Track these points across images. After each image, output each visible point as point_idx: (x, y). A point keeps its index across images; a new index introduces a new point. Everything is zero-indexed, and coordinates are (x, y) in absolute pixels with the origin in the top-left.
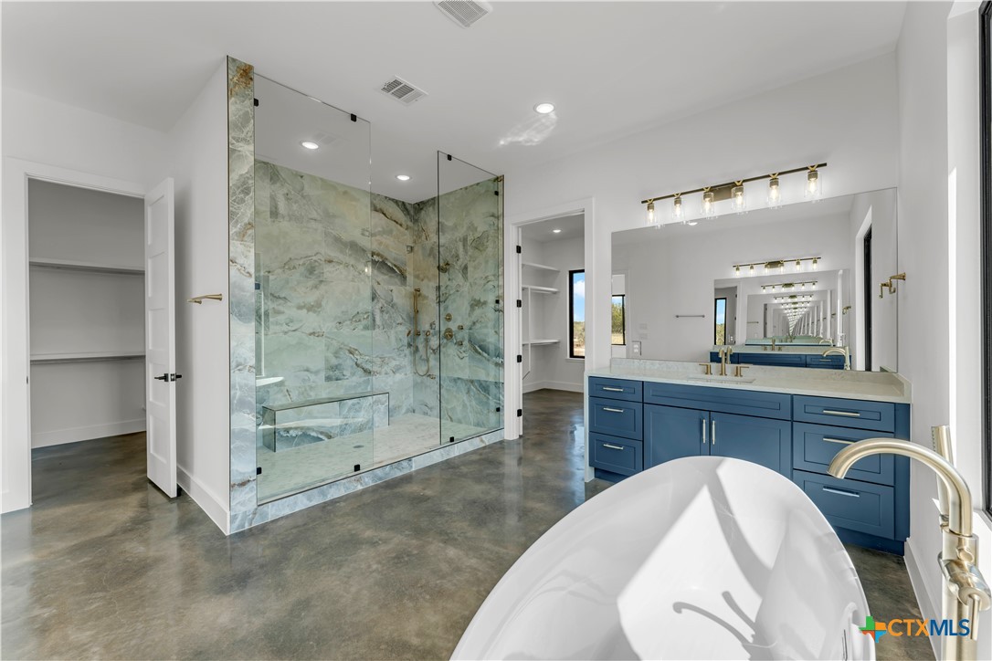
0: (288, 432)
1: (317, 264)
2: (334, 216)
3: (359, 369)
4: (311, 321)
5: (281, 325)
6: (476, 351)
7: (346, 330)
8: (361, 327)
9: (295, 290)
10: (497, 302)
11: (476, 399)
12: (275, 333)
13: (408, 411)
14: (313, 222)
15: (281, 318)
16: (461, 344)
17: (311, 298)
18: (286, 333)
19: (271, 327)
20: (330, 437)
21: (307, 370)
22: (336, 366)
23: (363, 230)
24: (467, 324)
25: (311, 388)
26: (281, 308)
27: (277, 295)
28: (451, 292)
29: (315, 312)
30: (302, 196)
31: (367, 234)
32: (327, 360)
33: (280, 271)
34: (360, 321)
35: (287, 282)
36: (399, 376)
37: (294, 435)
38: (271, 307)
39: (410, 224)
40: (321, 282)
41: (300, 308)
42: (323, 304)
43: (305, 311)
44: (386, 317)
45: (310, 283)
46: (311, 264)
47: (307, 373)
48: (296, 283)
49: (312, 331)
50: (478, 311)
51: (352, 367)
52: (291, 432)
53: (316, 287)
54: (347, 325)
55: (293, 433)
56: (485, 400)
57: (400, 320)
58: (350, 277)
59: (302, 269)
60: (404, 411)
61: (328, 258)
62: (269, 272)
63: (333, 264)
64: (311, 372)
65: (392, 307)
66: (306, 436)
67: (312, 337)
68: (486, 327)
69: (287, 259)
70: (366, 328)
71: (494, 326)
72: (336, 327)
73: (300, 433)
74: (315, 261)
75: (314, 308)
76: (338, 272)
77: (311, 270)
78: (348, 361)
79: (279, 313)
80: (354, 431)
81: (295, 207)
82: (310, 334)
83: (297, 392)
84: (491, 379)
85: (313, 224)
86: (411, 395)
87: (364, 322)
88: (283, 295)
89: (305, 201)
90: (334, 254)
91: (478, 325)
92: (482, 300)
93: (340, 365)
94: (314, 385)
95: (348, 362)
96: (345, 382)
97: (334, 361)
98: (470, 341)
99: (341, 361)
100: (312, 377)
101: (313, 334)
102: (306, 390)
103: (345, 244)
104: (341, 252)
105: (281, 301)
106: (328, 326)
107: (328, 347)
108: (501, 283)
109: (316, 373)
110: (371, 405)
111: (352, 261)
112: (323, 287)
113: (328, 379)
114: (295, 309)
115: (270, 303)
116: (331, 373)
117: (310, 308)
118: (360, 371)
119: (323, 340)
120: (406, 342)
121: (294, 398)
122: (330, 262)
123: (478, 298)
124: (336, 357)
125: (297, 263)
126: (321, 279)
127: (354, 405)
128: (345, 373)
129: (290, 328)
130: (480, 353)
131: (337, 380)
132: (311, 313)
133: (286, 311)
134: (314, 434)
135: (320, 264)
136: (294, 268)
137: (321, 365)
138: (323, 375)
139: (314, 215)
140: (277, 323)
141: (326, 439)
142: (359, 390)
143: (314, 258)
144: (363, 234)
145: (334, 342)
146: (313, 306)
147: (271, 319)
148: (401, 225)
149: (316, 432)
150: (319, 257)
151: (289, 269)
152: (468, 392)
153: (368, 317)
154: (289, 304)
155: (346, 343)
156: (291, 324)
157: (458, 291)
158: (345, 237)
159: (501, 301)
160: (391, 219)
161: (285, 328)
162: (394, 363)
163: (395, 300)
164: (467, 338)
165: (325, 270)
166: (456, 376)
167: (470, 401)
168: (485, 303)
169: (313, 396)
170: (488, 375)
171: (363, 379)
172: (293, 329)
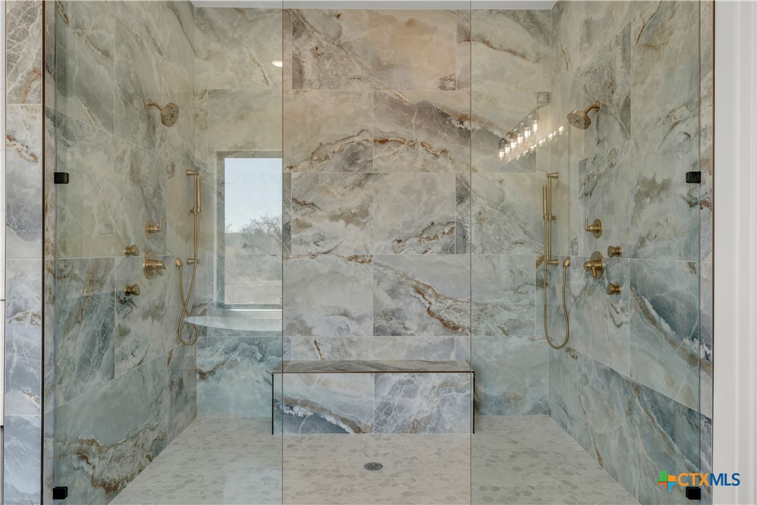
0: (291, 408)
1: (361, 148)
2: (390, 66)
3: (434, 320)
4: (351, 238)
5: (308, 243)
6: (646, 312)
7: (410, 254)
8: (439, 248)
9: (328, 192)
10: (694, 177)
11: (644, 436)
12: (298, 256)
13: (536, 409)
14: (355, 83)
15: (308, 234)
16: (615, 290)
17: (353, 202)
18: (313, 256)
19: (293, 247)
20: (358, 430)
21: (345, 314)
22: (393, 312)
23: (444, 79)
24: (630, 242)
25: (351, 342)
26: (308, 220)
27: (301, 200)
28: (602, 170)
29: (358, 224)
30: (340, 46)
31: (451, 85)
32: (376, 301)
33: (306, 164)
34: (436, 237)
35: (316, 180)
36: (515, 342)
37: (300, 414)
38: (294, 217)
39: (543, 49)
40: (369, 175)
41: (334, 218)
42: (372, 210)
43: (342, 223)
44: (490, 229)
45: (351, 178)
46: (351, 148)
47: (344, 318)
48: (328, 180)
49: (352, 254)
50: (651, 209)
51: (421, 315)
52: (296, 409)
53: (359, 184)
54: (411, 245)
55: (299, 411)
56: (664, 449)
57: (520, 236)
58: (418, 165)
59: (338, 158)
60: (528, 407)
61: (380, 136)
62: (291, 167)
63: (389, 144)
64: (352, 319)
65: (503, 211)
66: (317, 421)
67: (353, 263)
68: (668, 250)
69: (317, 145)
70: (448, 250)
71: (687, 250)
72: (393, 249)
73: (309, 414)
74: (359, 144)
75: (357, 217)
76: (397, 156)
77: (352, 159)
78: (413, 305)
79: (304, 226)
80: (401, 429)
81: (328, 65)
82: (350, 259)
83: (329, 346)
84: (678, 398)
85: (356, 86)
86: (545, 381)
87: (444, 240)
88: (309, 200)
89: (342, 53)
90: (387, 128)
91: (650, 246)
92: (659, 181)
93: (399, 310)
94: (355, 339)
95: (414, 308)
96: (408, 340)
97: (388, 303)
98: (633, 285)
99: (400, 304)
100: (354, 326)
101: (356, 258)
102: (343, 345)
103: (409, 110)
104: (402, 123)
105: (308, 209)
106: (379, 246)
107: (379, 279)
108: (706, 121)
109: (360, 320)
110: (437, 390)
111: (421, 136)
112: (370, 183)
113: (378, 331)
114: (327, 221)
115: (291, 212)
116: (384, 323)
117: (350, 218)
118: (436, 325)
119: (371, 268)
120: (533, 276)
121: (326, 356)
122: (383, 142)
123: (649, 176)
124: (393, 298)
125: (330, 149)
126: (368, 171)
127: (402, 383)
128: (408, 324)
129: (319, 249)
130: (653, 321)
131: (394, 334)
132: (351, 226)
133: (314, 223)
134: (330, 419)
135: (366, 148)
136: (327, 157)
137: (367, 308)
138: (369, 325)
139: (358, 71)
140: (302, 242)
141: (352, 432)
142: (434, 357)
143: (357, 139)
144: (443, 87)
145: (390, 273)
146: (354, 215)
147: (293, 236)
148: (523, 56)
149: (336, 416)
150: (365, 136)
151: (319, 160)
152: (630, 412)
153: (451, 231)
154: (319, 213)
155: (410, 274)
156: (321, 243)
157: (612, 166)
158: (409, 98)
159: (705, 177)
160: (501, 49)
161: (313, 249)
162: (505, 316)
163: (509, 198)
164: (627, 277)
165: (375, 157)
166: (608, 364)
167: (634, 436)
168: (665, 186)
169: (354, 355)
170: (671, 382)
171: (441, 338)
172: (325, 250)
